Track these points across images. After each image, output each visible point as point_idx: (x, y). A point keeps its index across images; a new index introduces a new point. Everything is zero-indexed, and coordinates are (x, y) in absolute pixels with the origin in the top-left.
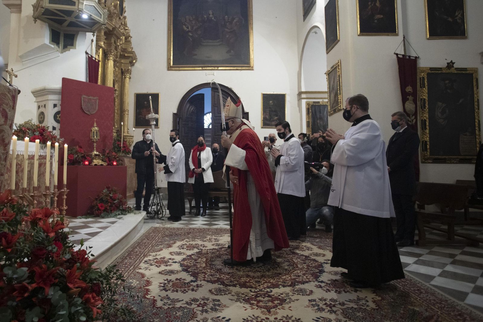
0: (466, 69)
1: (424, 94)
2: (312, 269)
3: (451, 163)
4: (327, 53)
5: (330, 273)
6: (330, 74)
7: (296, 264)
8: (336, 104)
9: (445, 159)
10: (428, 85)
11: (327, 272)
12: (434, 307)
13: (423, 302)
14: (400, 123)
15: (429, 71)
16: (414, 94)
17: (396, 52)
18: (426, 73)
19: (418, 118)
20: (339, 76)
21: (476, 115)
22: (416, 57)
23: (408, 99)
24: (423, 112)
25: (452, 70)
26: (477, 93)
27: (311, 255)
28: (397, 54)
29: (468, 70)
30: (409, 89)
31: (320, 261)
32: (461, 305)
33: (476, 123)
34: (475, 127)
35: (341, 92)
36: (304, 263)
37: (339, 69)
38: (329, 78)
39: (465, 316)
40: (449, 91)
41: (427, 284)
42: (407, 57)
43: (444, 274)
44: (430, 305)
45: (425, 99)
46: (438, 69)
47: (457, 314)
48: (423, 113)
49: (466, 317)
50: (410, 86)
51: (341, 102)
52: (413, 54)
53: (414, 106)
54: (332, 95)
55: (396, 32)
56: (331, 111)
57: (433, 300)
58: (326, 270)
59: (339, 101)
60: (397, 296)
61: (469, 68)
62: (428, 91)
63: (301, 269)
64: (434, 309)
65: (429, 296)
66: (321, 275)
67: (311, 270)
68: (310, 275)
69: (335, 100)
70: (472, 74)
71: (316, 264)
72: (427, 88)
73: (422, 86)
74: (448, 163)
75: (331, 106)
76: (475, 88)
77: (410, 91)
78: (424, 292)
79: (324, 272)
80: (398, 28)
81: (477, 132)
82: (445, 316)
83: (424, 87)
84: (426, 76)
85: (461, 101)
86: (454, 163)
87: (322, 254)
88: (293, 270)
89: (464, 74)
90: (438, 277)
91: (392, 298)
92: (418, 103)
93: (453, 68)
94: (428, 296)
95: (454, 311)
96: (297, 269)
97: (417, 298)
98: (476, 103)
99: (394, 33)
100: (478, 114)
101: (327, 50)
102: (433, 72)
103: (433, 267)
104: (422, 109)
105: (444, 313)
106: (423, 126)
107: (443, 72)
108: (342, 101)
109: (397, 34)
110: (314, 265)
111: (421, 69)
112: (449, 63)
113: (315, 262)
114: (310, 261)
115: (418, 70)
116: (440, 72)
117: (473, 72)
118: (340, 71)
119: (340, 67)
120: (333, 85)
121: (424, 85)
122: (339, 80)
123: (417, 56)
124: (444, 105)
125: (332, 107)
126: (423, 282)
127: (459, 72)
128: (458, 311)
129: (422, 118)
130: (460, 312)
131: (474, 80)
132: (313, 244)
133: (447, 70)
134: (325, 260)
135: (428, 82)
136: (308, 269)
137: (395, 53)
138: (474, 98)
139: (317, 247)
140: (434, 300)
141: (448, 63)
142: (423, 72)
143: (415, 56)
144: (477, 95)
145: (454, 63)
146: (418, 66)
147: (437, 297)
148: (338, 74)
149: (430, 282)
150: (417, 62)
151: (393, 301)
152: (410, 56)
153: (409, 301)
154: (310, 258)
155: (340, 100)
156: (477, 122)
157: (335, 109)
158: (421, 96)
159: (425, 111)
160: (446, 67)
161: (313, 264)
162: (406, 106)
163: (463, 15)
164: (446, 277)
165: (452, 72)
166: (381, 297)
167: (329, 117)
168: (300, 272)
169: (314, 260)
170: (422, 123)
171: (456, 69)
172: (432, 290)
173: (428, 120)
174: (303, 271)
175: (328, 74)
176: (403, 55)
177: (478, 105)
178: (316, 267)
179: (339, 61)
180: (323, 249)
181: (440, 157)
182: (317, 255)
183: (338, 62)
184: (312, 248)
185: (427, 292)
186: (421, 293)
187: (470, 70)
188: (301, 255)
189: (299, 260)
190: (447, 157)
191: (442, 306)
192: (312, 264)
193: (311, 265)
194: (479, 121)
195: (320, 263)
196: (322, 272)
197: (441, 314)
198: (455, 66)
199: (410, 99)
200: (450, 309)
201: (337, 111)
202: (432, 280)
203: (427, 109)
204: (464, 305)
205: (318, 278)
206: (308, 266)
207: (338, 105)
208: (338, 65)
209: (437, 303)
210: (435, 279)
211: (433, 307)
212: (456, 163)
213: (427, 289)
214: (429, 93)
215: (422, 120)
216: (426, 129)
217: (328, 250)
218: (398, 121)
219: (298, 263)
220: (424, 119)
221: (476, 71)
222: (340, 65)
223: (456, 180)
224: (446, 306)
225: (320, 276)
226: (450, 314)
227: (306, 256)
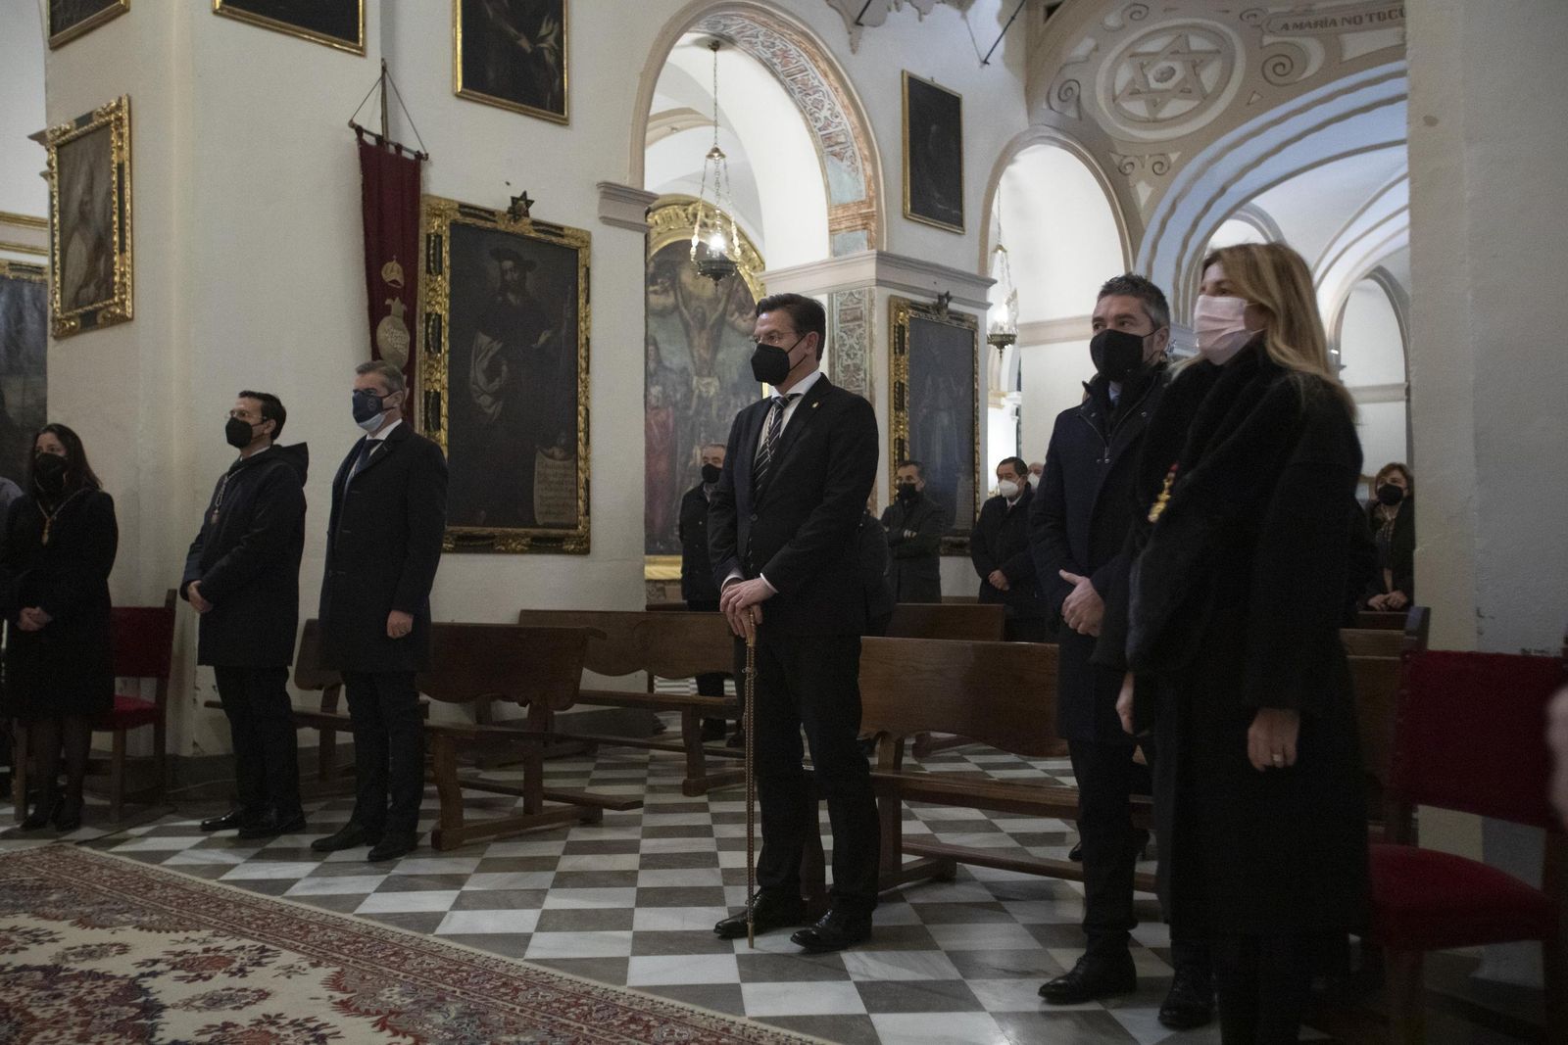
0: (561, 228)
1: (437, 297)
2: (107, 1010)
3: (507, 552)
4: (55, 46)
5: (188, 1004)
6: (66, 149)
7: (17, 1010)
8: (98, 288)
9: (492, 537)
10: (451, 267)
11: (174, 1006)
12: (567, 1018)
13: (533, 1014)
14: (384, 400)
15: (458, 216)
16: (408, 293)
17: (357, 122)
18: (448, 222)
19: (417, 384)
20: (121, 167)
21: (580, 389)
22: (419, 156)
23: (387, 311)
24: (431, 362)
25: (523, 227)
26: (586, 316)
27: (64, 957)
28: (359, 130)
29: (567, 236)
30: (392, 272)
31: (120, 974)
32: (624, 994)
33: (580, 418)
34: (576, 430)
35: (128, 241)
36: (57, 997)
37: (121, 136)
38: (59, 163)
39: (646, 1018)
40: (511, 297)
41: (519, 962)
42: (392, 149)
43: (550, 922)
44: (554, 1018)
45: (440, 316)
46: (483, 214)
47: (626, 1019)
48: (433, 366)
49: (649, 1021)
50: (398, 261)
51: (124, 285)
52: (411, 144)
53: (407, 338)
54: (79, 249)
55: (356, 40)
56: (69, 319)
57: (555, 1001)
58: (165, 999)
59: (117, 279)
60: (455, 1019)
61: (569, 228)
62: (452, 289)
63: (56, 1022)
64: (568, 1026)
65: (541, 993)
66: (157, 1024)
67: (103, 1016)
68: (112, 1036)
69: (91, 274)
70: (576, 251)
71: (111, 986)
72: (448, 277)
73: (434, 268)
74: (499, 552)
75: (70, 292)
76: (582, 301)
77: (394, 282)
78: (524, 987)
79: (163, 1008)
80: (364, 25)
81: (581, 448)
82: (603, 1035)
83: (441, 273)
84: (448, 233)
85: (542, 339)
86: (515, 552)
87: (115, 945)
88: (21, 1035)
89: (554, 245)
90: (539, 934)
91: (446, 1030)
92: (420, 328)
93: (526, 221)
94: (537, 994)
95: (616, 1014)
96: (36, 1025)
97: (514, 1009)
98: (582, 352)
99: (353, 44)
100: (586, 387)
101: (53, 30)
102: (468, 220)
103: (511, 906)
104: (430, 352)
105: (595, 1026)
106: (430, 415)
107: (499, 228)
108: (129, 283)
109: (361, 49)
110: (102, 994)
111: (433, 203)
112: (518, 199)
113: (100, 983)
114: (75, 983)
115: (424, 208)
116: (489, 225)
117: (579, 244)
118: (126, 148)
119: (126, 130)
120: (82, 204)
121: (441, 267)
122: (121, 188)
123: (423, 152)
124: (497, 346)
125: (73, 302)
126: (509, 960)
127: (542, 236)
128: (626, 1010)
129: (429, 384)
130: (630, 1014)
131: (581, 273)
132: (45, 917)
133: (510, 221)
134: (143, 964)
135: (452, 253)
136: (88, 1013)
137: (352, 125)
138: (577, 334)
139: (72, 925)
140: (558, 1001)
141: (514, 200)
142: (440, 216)
143: (415, 149)
144: (585, 322)
145: (532, 202)
146: (424, 190)
147: (561, 992)
148: (114, 157)
149: (524, 954)
150: (423, 174)
151: (452, 1036)
152: (399, 148)
153: (496, 1024)
154: (67, 970)
155: (123, 275)
156: (583, 413)
157: (95, 312)
158: (429, 303)
159: (439, 362)
160: (509, 212)
161: (99, 991)
162: (381, 334)
163: (559, 40)
164: (557, 929)
165: (523, 233)
166: (414, 1036)
167: (51, 341)
168: (60, 1034)
169: (93, 975)
170: (427, 403)
171: (535, 223)
172: (542, 975)
173: (445, 396)
174: (69, 1028)
175: (59, 147)
176: (379, 139)
177: (587, 359)
178: (114, 999)
179: (125, 102)
180: (103, 927)
181: (476, 530)
182: (88, 952)
183: (119, 107)
184: (51, 933)
185: (530, 986)
186: (517, 990)
187: (572, 237)
188: (17, 970)
189: (23, 991)
190: (497, 531)
191: (583, 1010)
192: (90, 992)
193: (90, 998)
194: (587, 411)
195: (124, 982)
196: (152, 1009)
197: (591, 1031)
198: (534, 213)
199: (393, 311)
200: (606, 1013)
201: (100, 320)
202: (526, 946)
203: (444, 356)
204: (632, 992)
205: (152, 1036)
206: (78, 1002)
207: (112, 296)
208: (120, 119)
209: (569, 1006)
210: (533, 942)
211: (563, 1021)
212: (522, 552)
213: (527, 974)
214: (452, 296)
215: (427, 393)
216: (438, 427)
217: (125, 924)
218: (381, 395)
219: (27, 1001)
220: (436, 391)
221: (585, 240)
222: (126, 122)
223: (519, 611)
224: (594, 1008)
225: (154, 1028)
226: (612, 1024)
227: (43, 969)
